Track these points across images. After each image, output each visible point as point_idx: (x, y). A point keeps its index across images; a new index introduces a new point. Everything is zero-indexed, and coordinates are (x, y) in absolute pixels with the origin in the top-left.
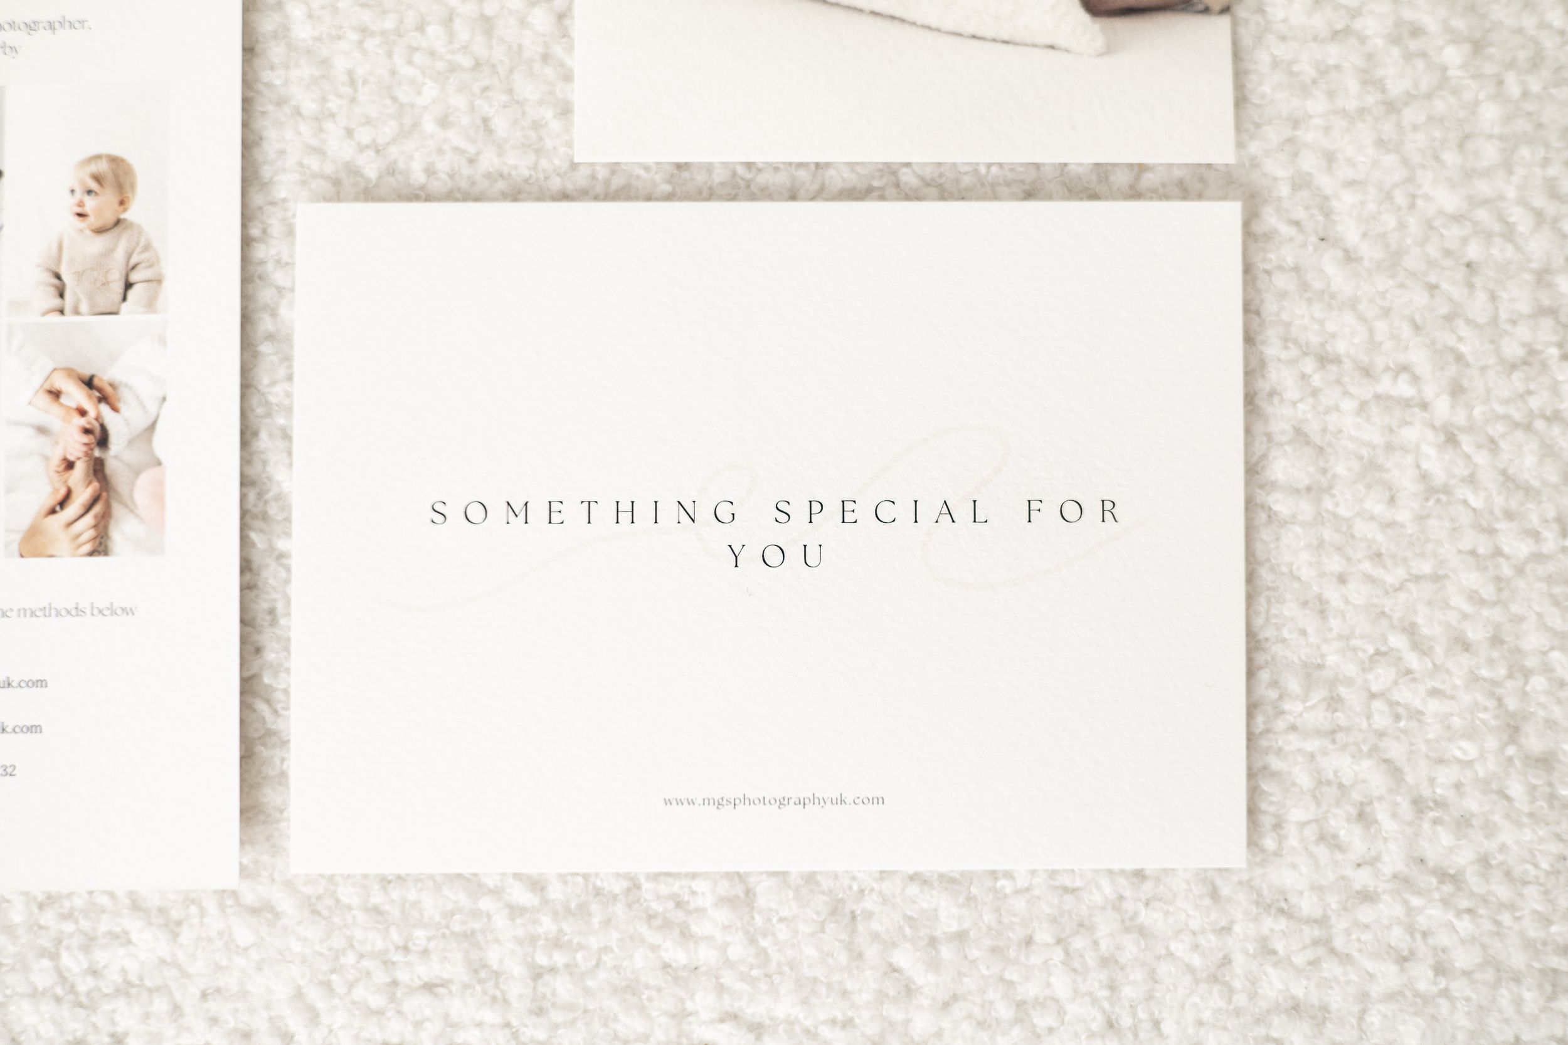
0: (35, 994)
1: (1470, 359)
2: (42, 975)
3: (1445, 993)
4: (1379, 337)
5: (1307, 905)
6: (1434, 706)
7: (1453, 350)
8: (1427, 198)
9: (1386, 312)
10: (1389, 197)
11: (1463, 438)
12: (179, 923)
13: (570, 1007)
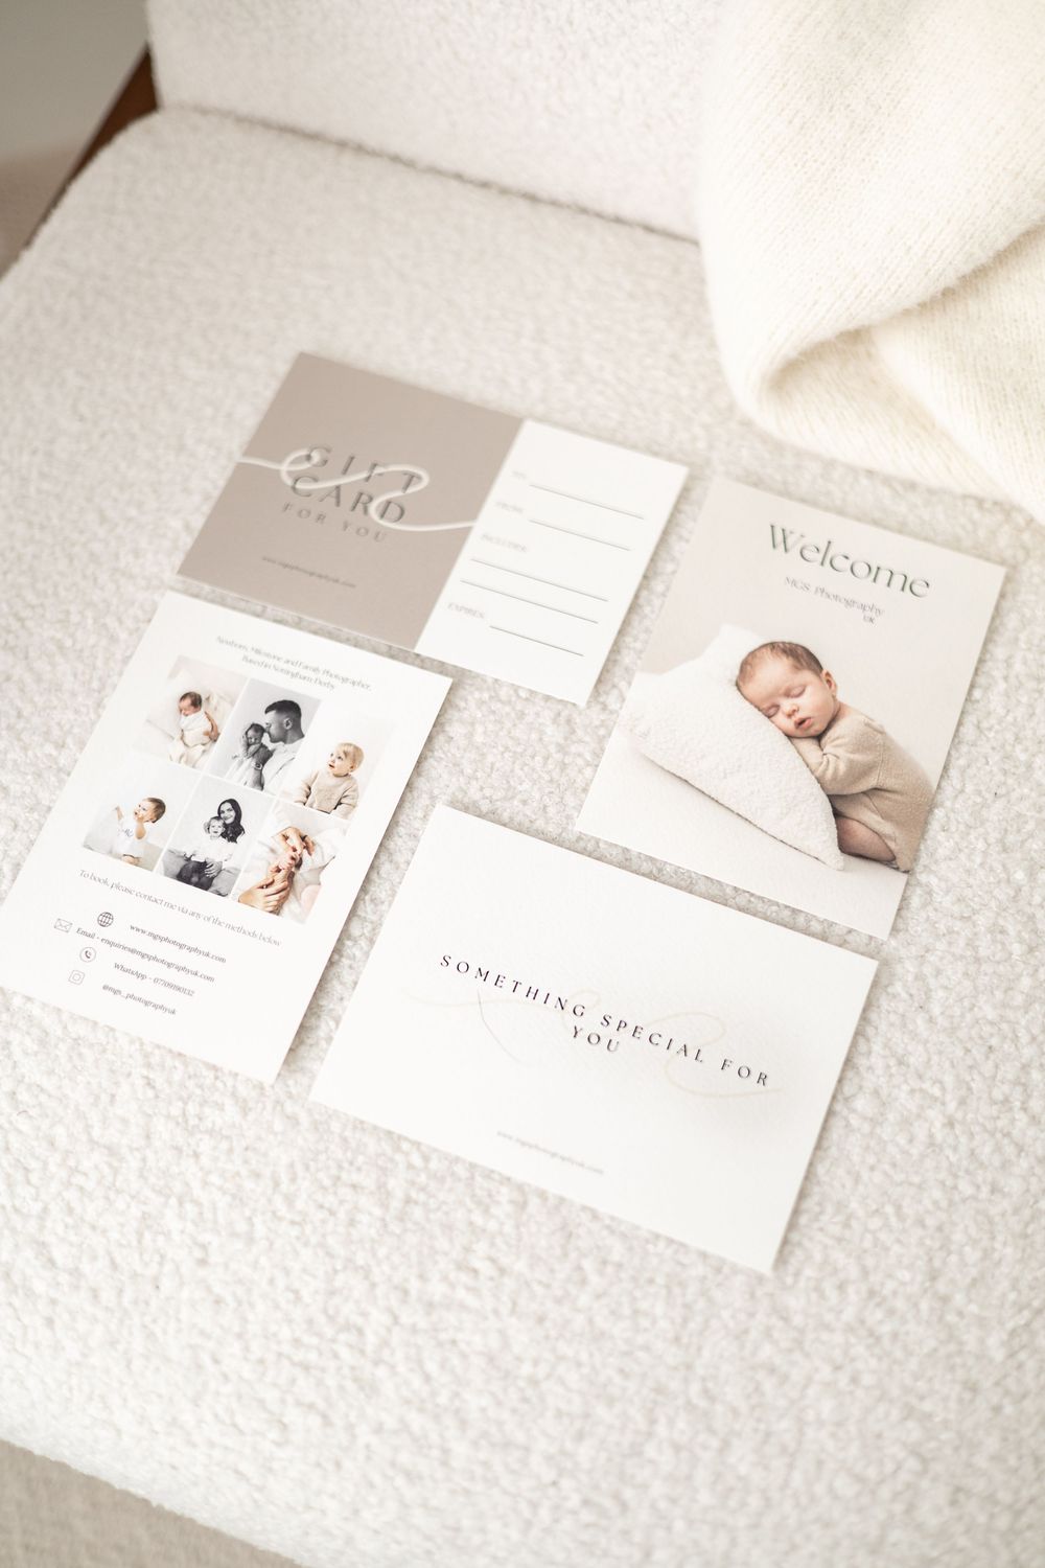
0: (168, 1117)
1: (975, 1092)
2: (175, 1111)
3: (851, 1393)
4: (932, 1062)
5: (798, 1320)
6: (896, 1248)
7: (967, 1083)
8: (980, 1008)
9: (940, 1053)
10: (961, 1000)
11: (957, 1126)
12: (250, 1109)
13: (416, 1223)
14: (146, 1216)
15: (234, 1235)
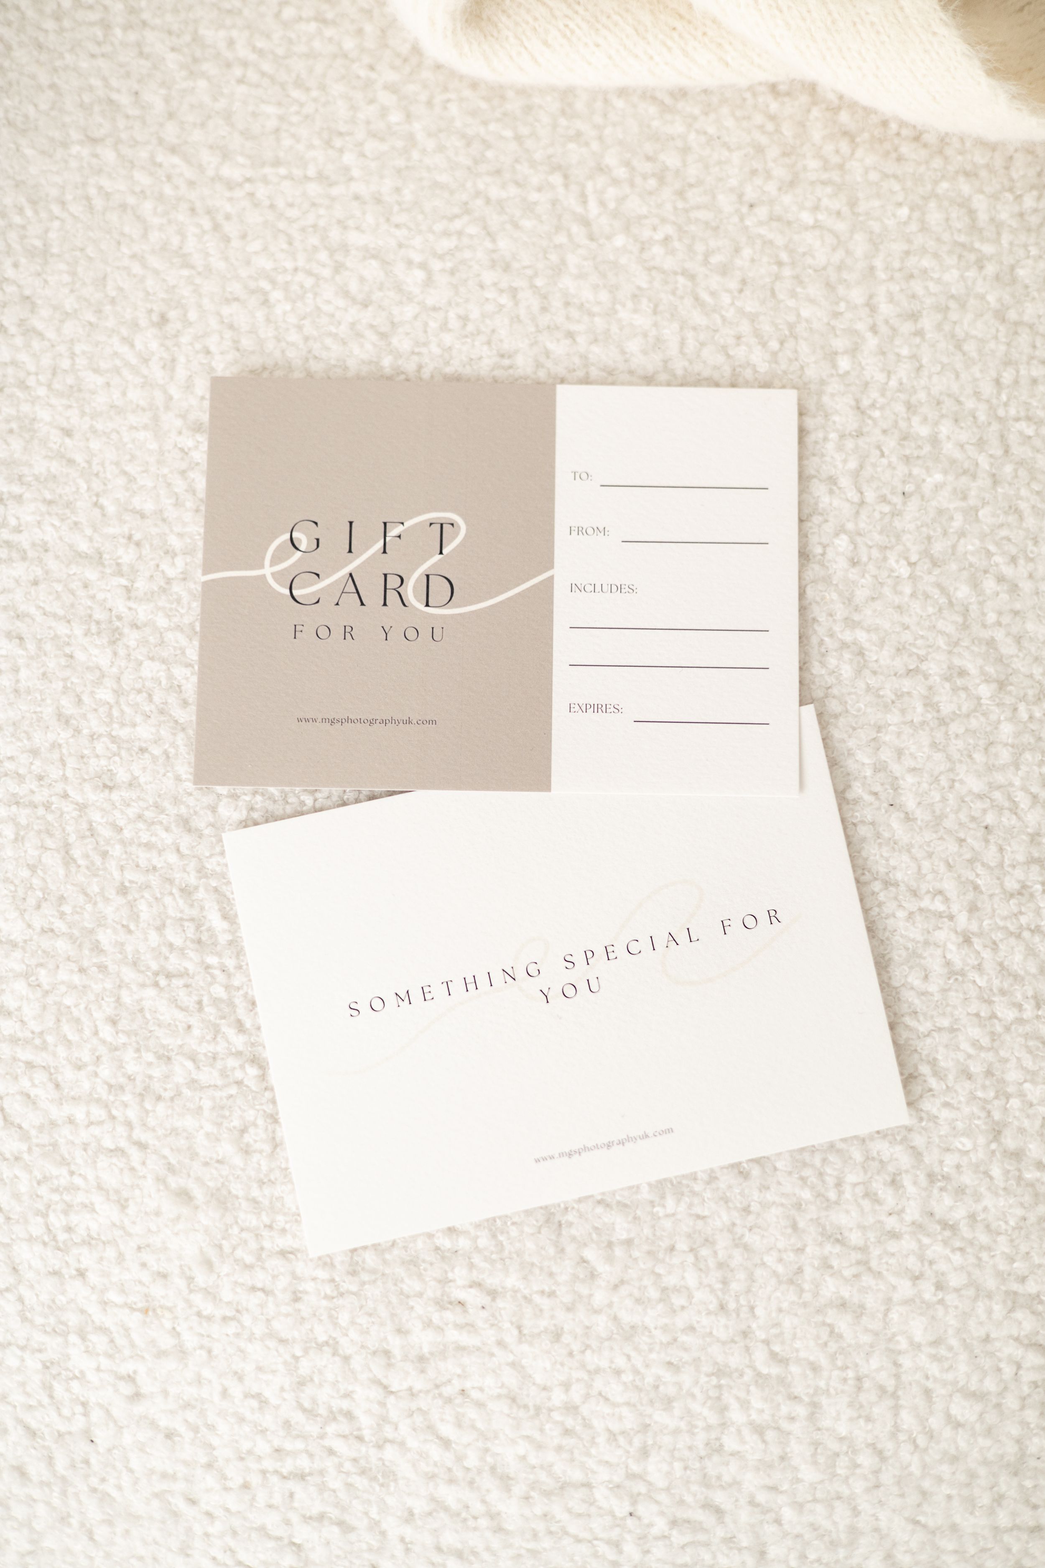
0: (31, 1239)
1: (983, 889)
2: (36, 1227)
3: (941, 1302)
4: (924, 872)
5: (855, 1238)
6: (945, 1114)
7: (972, 882)
8: (962, 782)
9: (930, 855)
10: (937, 780)
11: (975, 940)
12: (127, 1200)
13: (373, 1271)
14: (48, 1364)
15: (161, 1354)
